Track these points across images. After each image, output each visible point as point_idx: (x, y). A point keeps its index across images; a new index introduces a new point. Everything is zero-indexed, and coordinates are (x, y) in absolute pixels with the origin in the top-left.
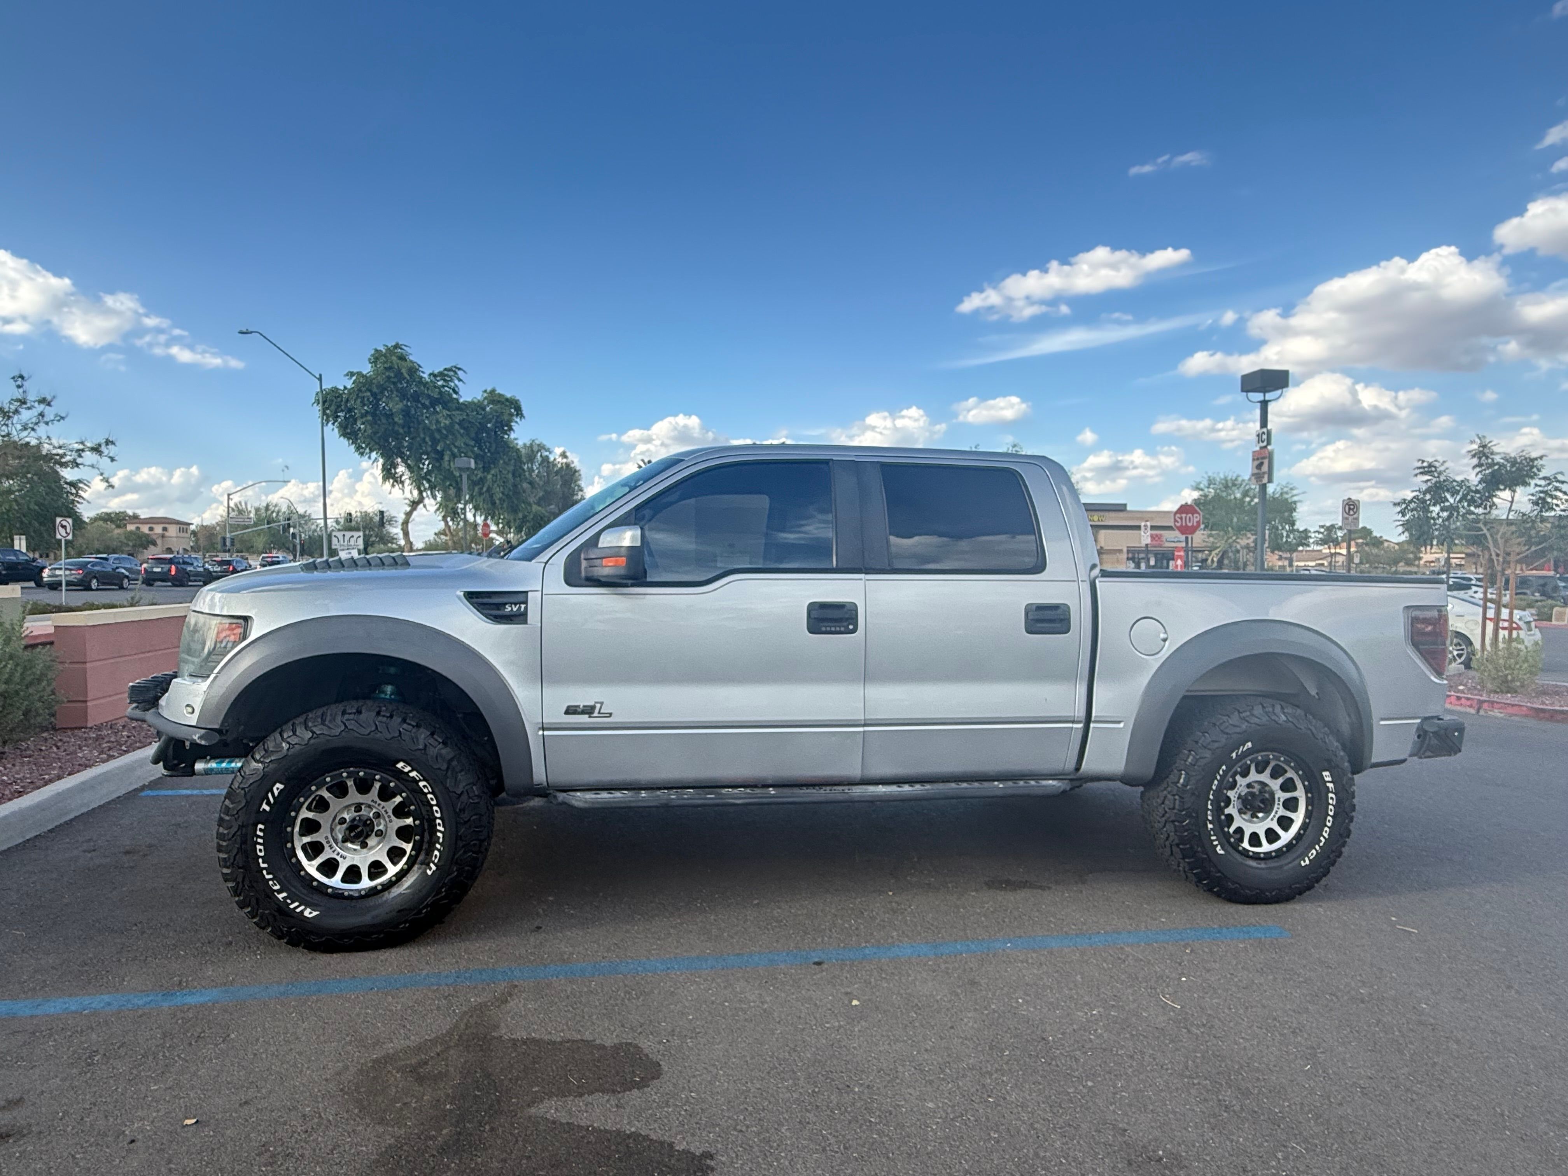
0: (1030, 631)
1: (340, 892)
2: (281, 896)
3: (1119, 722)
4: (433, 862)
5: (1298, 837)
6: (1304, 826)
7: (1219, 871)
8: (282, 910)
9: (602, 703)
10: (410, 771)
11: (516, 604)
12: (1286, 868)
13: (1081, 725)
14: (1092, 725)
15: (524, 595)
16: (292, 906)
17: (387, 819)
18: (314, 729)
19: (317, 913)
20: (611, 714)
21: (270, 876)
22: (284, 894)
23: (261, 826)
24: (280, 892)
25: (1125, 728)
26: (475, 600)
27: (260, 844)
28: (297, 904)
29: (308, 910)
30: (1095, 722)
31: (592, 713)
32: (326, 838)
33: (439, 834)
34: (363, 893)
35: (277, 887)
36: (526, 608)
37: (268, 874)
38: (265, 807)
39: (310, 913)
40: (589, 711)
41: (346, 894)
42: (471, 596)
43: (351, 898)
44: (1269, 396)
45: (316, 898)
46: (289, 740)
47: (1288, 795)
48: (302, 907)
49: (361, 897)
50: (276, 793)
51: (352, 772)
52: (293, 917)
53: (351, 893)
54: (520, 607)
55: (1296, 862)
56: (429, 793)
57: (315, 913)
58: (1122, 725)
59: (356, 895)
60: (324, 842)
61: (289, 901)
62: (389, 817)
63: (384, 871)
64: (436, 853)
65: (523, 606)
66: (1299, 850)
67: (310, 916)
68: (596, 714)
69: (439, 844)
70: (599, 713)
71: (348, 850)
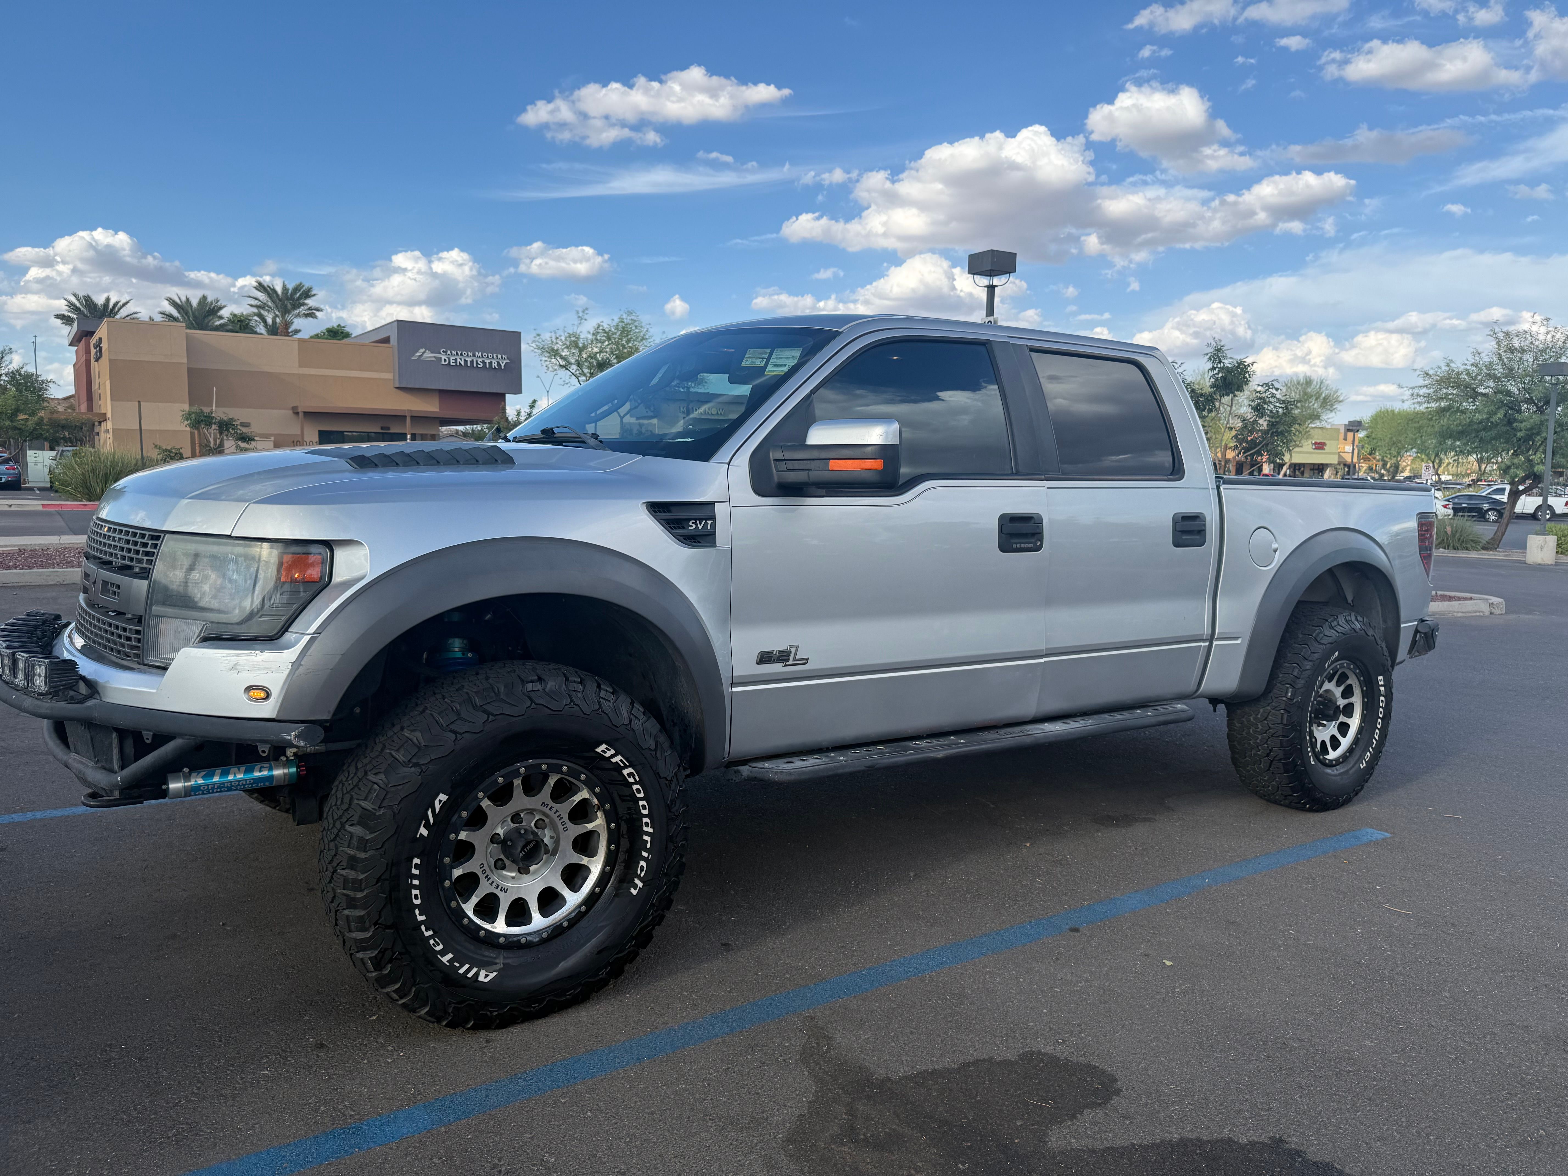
0: (1177, 545)
1: (515, 939)
2: (445, 959)
3: (1236, 638)
4: (639, 877)
5: (1356, 741)
6: (1360, 730)
7: (1312, 783)
8: (449, 977)
9: (797, 647)
10: (613, 756)
11: (701, 520)
12: (1351, 772)
13: (1207, 644)
14: (1215, 643)
15: (710, 506)
16: (461, 971)
17: (561, 827)
18: (488, 708)
19: (495, 974)
20: (807, 659)
21: (430, 933)
22: (450, 956)
23: (417, 861)
24: (443, 953)
25: (1241, 643)
26: (663, 515)
27: (415, 887)
28: (467, 966)
29: (483, 973)
30: (1219, 639)
31: (788, 660)
32: (482, 865)
33: (647, 838)
34: (545, 935)
35: (439, 948)
36: (714, 525)
37: (427, 930)
38: (423, 831)
39: (486, 976)
40: (783, 657)
41: (523, 941)
42: (656, 508)
43: (529, 945)
44: (996, 281)
45: (490, 953)
46: (452, 727)
47: (1346, 701)
48: (475, 970)
49: (543, 941)
50: (438, 807)
51: (532, 766)
52: (464, 986)
53: (529, 938)
54: (706, 524)
55: (1357, 766)
56: (636, 783)
57: (492, 975)
58: (1239, 642)
59: (536, 939)
60: (479, 872)
61: (457, 964)
62: (563, 823)
63: (562, 901)
64: (643, 863)
65: (709, 522)
66: (1357, 753)
67: (487, 980)
68: (790, 662)
69: (646, 850)
70: (795, 660)
71: (505, 878)
